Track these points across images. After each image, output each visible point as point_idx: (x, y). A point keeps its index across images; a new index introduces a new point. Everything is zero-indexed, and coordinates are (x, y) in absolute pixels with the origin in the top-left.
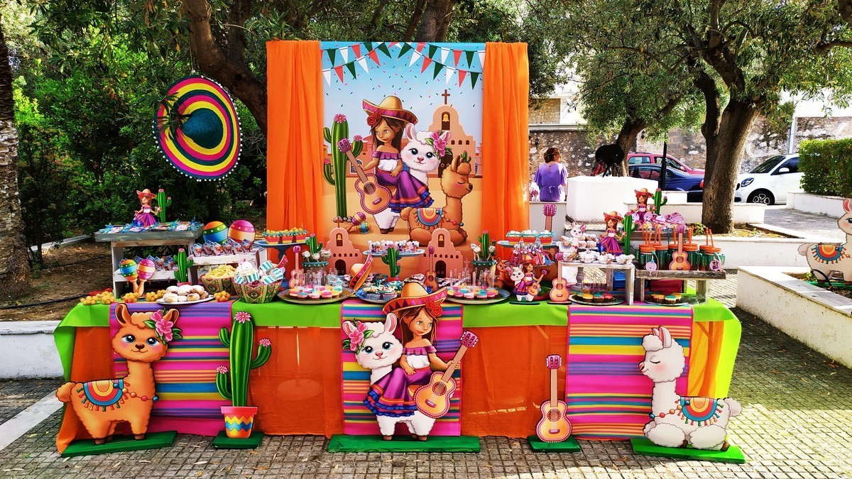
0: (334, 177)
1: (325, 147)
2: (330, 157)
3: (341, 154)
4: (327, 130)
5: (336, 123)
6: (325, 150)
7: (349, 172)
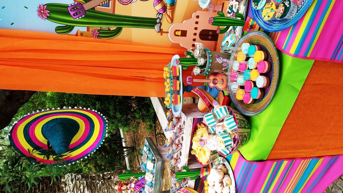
0: (113, 28)
1: (79, 34)
2: (91, 29)
3: (87, 17)
4: (58, 29)
5: (49, 18)
6: (82, 34)
7: (108, 10)
